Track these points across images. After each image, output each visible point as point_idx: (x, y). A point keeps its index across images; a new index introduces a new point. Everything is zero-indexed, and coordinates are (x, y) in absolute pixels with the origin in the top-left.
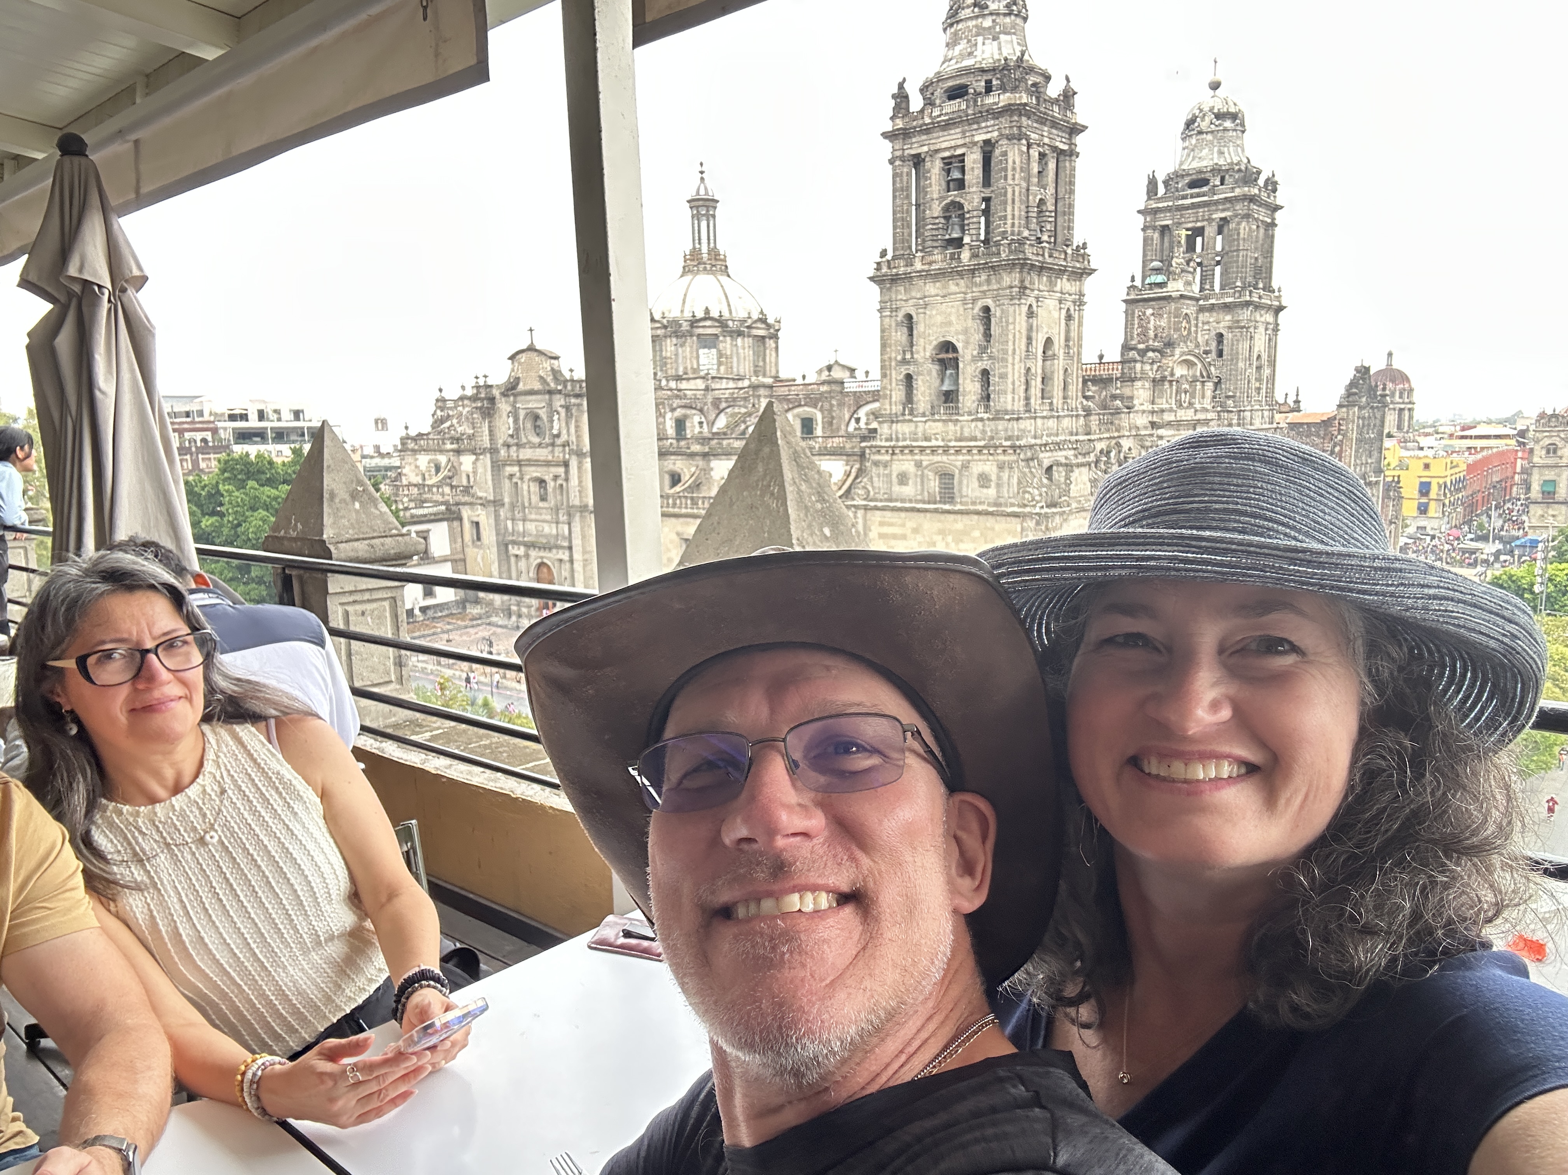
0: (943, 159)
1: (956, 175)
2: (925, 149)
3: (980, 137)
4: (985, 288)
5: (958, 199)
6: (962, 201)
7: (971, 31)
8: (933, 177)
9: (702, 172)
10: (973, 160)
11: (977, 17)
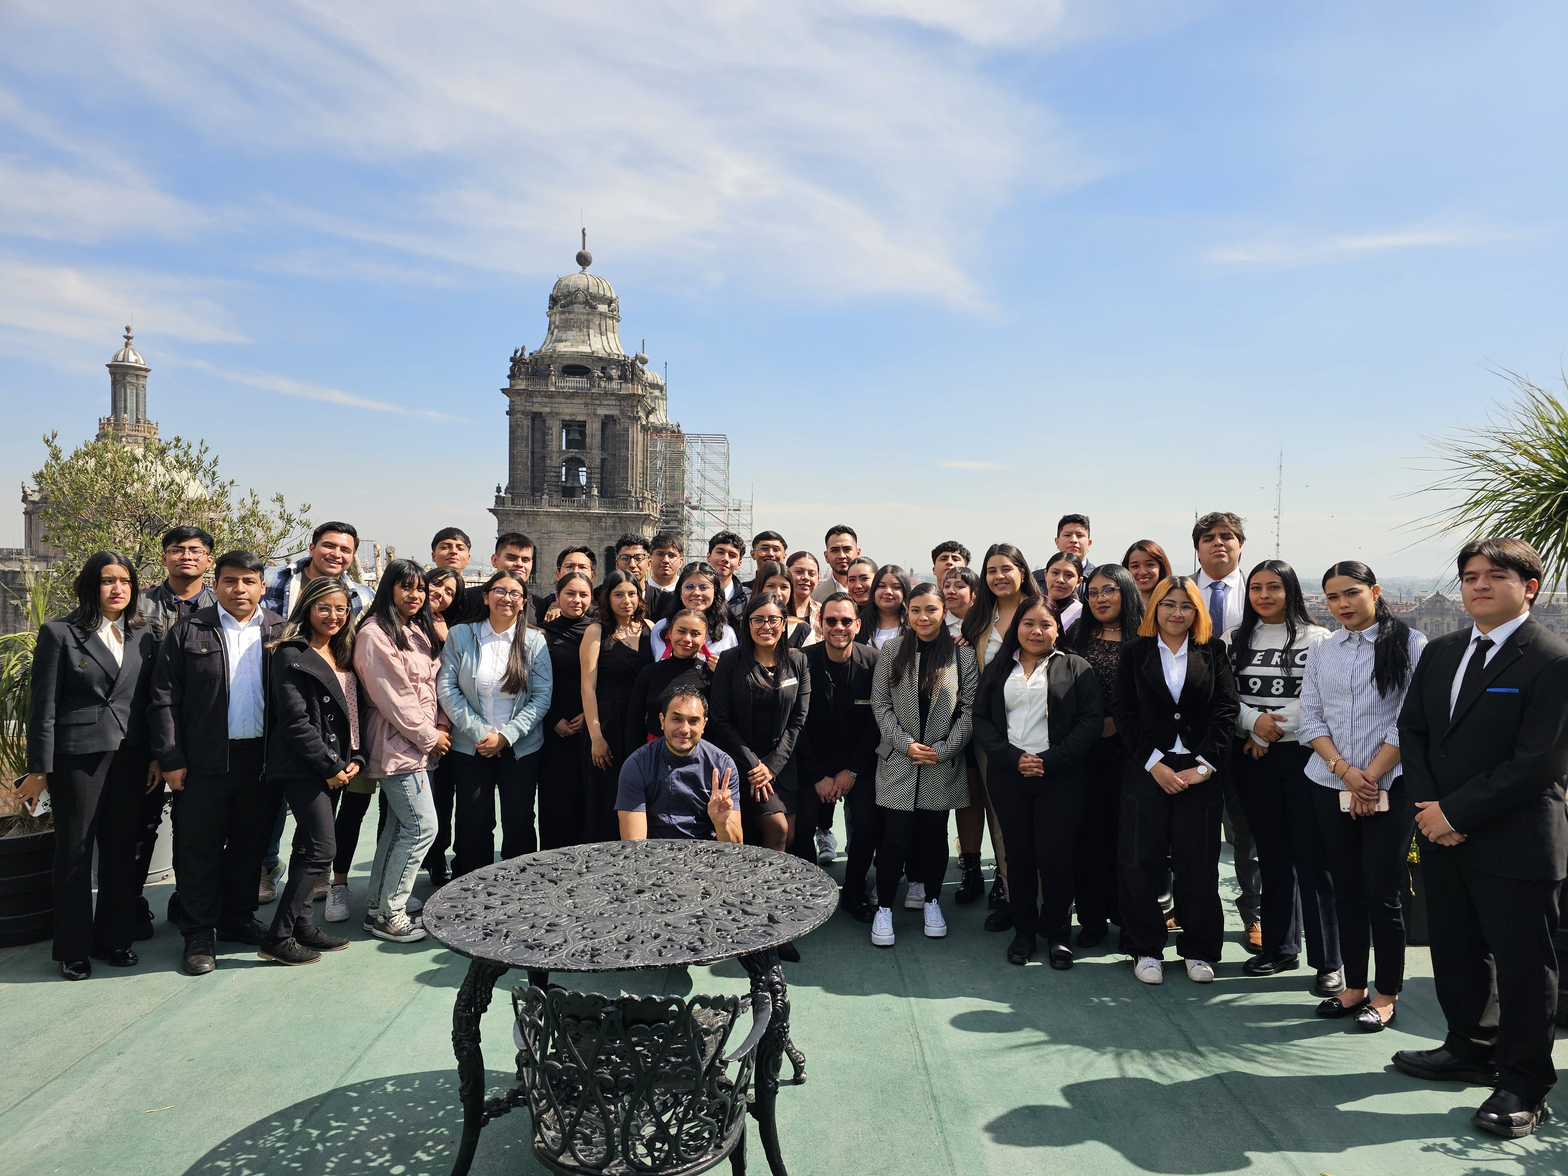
0: (563, 421)
1: (577, 437)
2: (547, 410)
3: (602, 412)
4: (611, 532)
5: (579, 456)
6: (583, 458)
7: (583, 323)
8: (554, 434)
9: (128, 338)
10: (594, 428)
11: (588, 314)
